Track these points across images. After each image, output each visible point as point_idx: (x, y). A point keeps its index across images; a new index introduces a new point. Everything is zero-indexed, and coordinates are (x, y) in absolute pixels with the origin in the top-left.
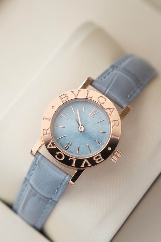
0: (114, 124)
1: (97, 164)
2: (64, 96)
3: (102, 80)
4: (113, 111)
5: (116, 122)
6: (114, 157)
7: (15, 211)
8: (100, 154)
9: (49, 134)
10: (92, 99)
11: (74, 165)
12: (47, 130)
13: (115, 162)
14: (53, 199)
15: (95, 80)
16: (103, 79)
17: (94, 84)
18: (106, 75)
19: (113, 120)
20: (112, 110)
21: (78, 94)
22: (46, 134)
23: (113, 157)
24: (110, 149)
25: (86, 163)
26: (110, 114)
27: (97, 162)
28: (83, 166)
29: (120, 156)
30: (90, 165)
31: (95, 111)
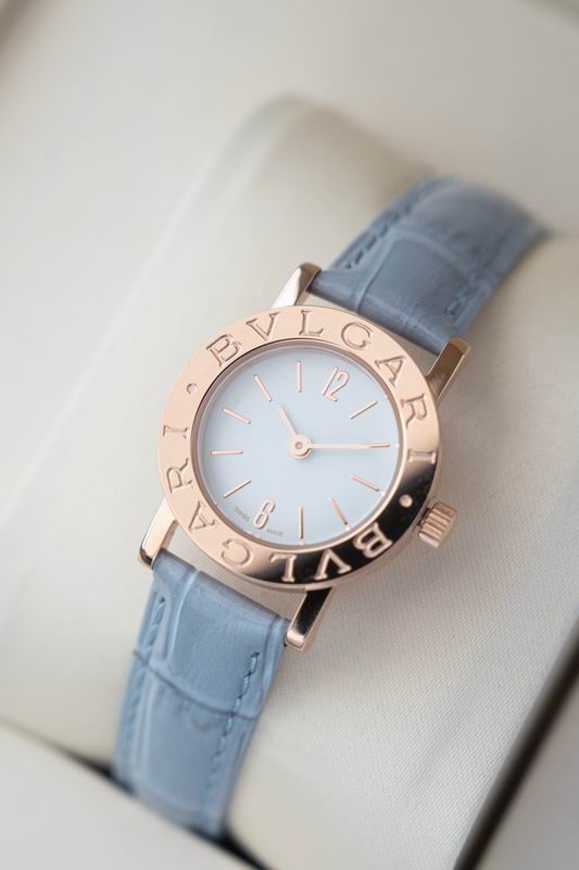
0: (411, 413)
1: (371, 560)
2: (223, 343)
3: (349, 266)
4: (400, 366)
5: (415, 403)
6: (427, 527)
7: (126, 787)
8: (376, 526)
9: (190, 482)
10: (322, 336)
11: (289, 576)
12: (181, 469)
13: (436, 544)
14: (241, 713)
15: (326, 272)
16: (353, 264)
17: (322, 284)
18: (362, 247)
19: (406, 399)
20: (396, 364)
21: (271, 327)
22: (180, 485)
23: (424, 530)
24: (407, 502)
25: (331, 562)
26: (392, 381)
27: (370, 554)
28: (322, 574)
29: (448, 521)
30: (345, 568)
31: (337, 377)
